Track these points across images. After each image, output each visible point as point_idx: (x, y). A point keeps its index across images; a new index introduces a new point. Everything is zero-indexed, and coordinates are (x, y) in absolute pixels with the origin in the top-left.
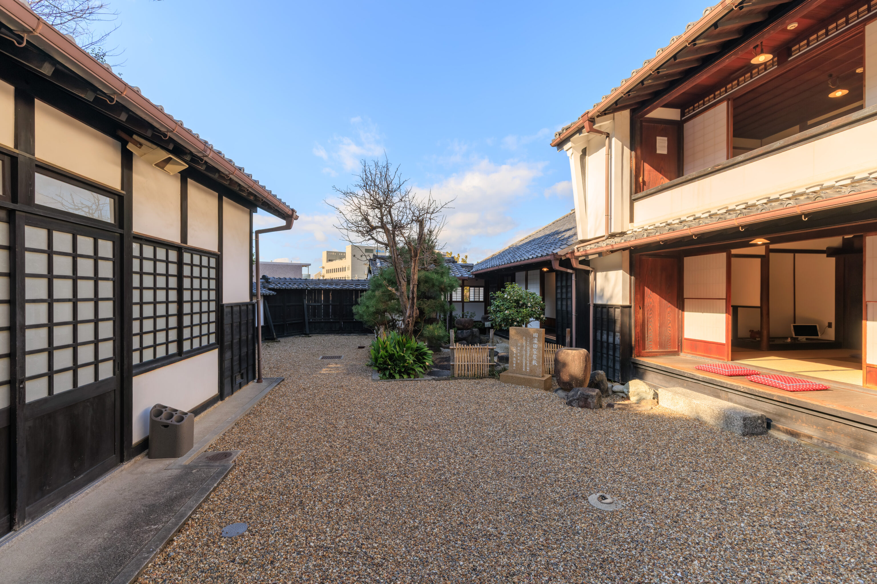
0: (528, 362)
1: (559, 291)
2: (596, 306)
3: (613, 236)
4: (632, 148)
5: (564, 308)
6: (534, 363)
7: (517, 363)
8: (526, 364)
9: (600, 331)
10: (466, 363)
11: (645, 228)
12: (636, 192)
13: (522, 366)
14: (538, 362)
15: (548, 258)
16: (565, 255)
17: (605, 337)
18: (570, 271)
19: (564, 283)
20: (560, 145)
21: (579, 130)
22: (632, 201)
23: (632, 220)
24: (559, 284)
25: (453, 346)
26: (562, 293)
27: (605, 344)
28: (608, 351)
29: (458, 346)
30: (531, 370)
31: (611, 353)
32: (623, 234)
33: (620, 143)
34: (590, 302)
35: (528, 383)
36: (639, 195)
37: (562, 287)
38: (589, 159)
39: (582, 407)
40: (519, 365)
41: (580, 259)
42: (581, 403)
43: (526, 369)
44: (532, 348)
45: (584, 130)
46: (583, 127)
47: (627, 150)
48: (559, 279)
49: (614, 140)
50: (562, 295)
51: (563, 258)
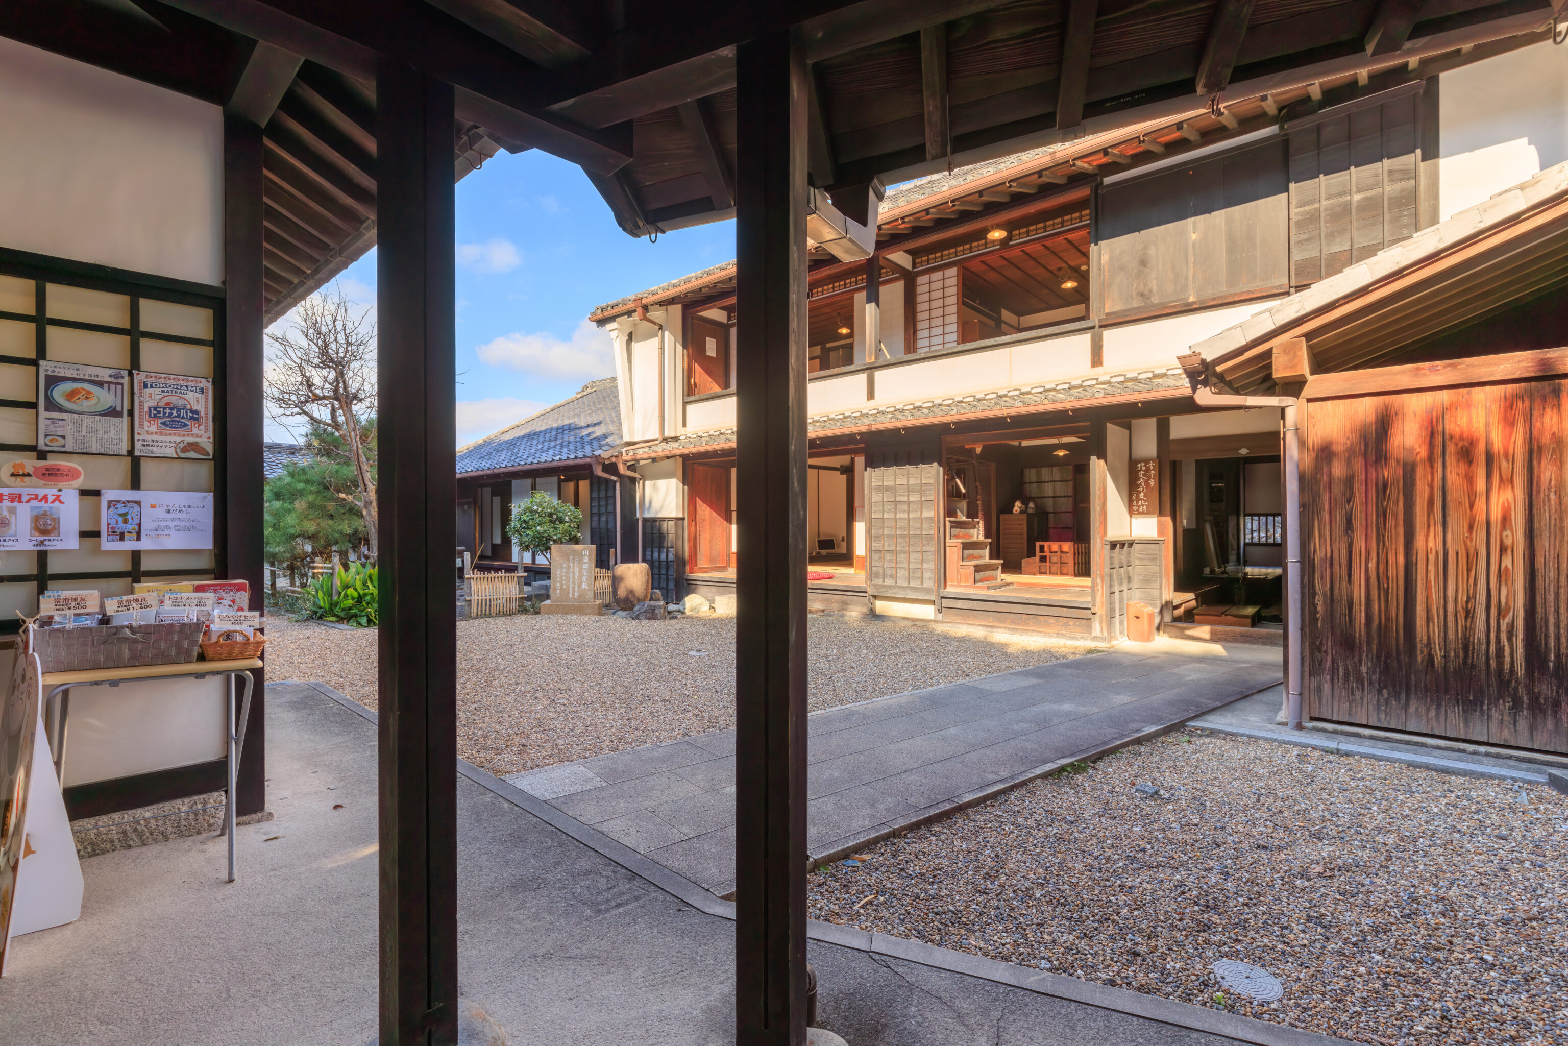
0: (576, 586)
1: (595, 504)
2: (645, 520)
3: (666, 440)
4: (684, 346)
5: (603, 525)
6: (584, 586)
7: (561, 589)
8: (574, 589)
9: (650, 549)
10: (488, 598)
11: (700, 434)
12: (688, 395)
13: (568, 592)
14: (589, 585)
15: (588, 461)
16: (609, 459)
17: (656, 555)
18: (614, 478)
19: (603, 494)
20: (602, 322)
21: (629, 313)
22: (685, 404)
23: (684, 425)
24: (595, 495)
25: (469, 574)
26: (599, 506)
27: (657, 564)
28: (660, 571)
29: (478, 575)
30: (580, 596)
31: (663, 572)
32: (676, 439)
33: (673, 339)
34: (638, 516)
35: (578, 609)
36: (692, 398)
37: (599, 498)
38: (635, 346)
39: (649, 619)
40: (565, 591)
41: (628, 464)
42: (649, 616)
43: (574, 595)
44: (581, 569)
45: (634, 314)
46: (635, 311)
47: (679, 348)
48: (595, 488)
49: (666, 333)
50: (599, 510)
51: (607, 462)
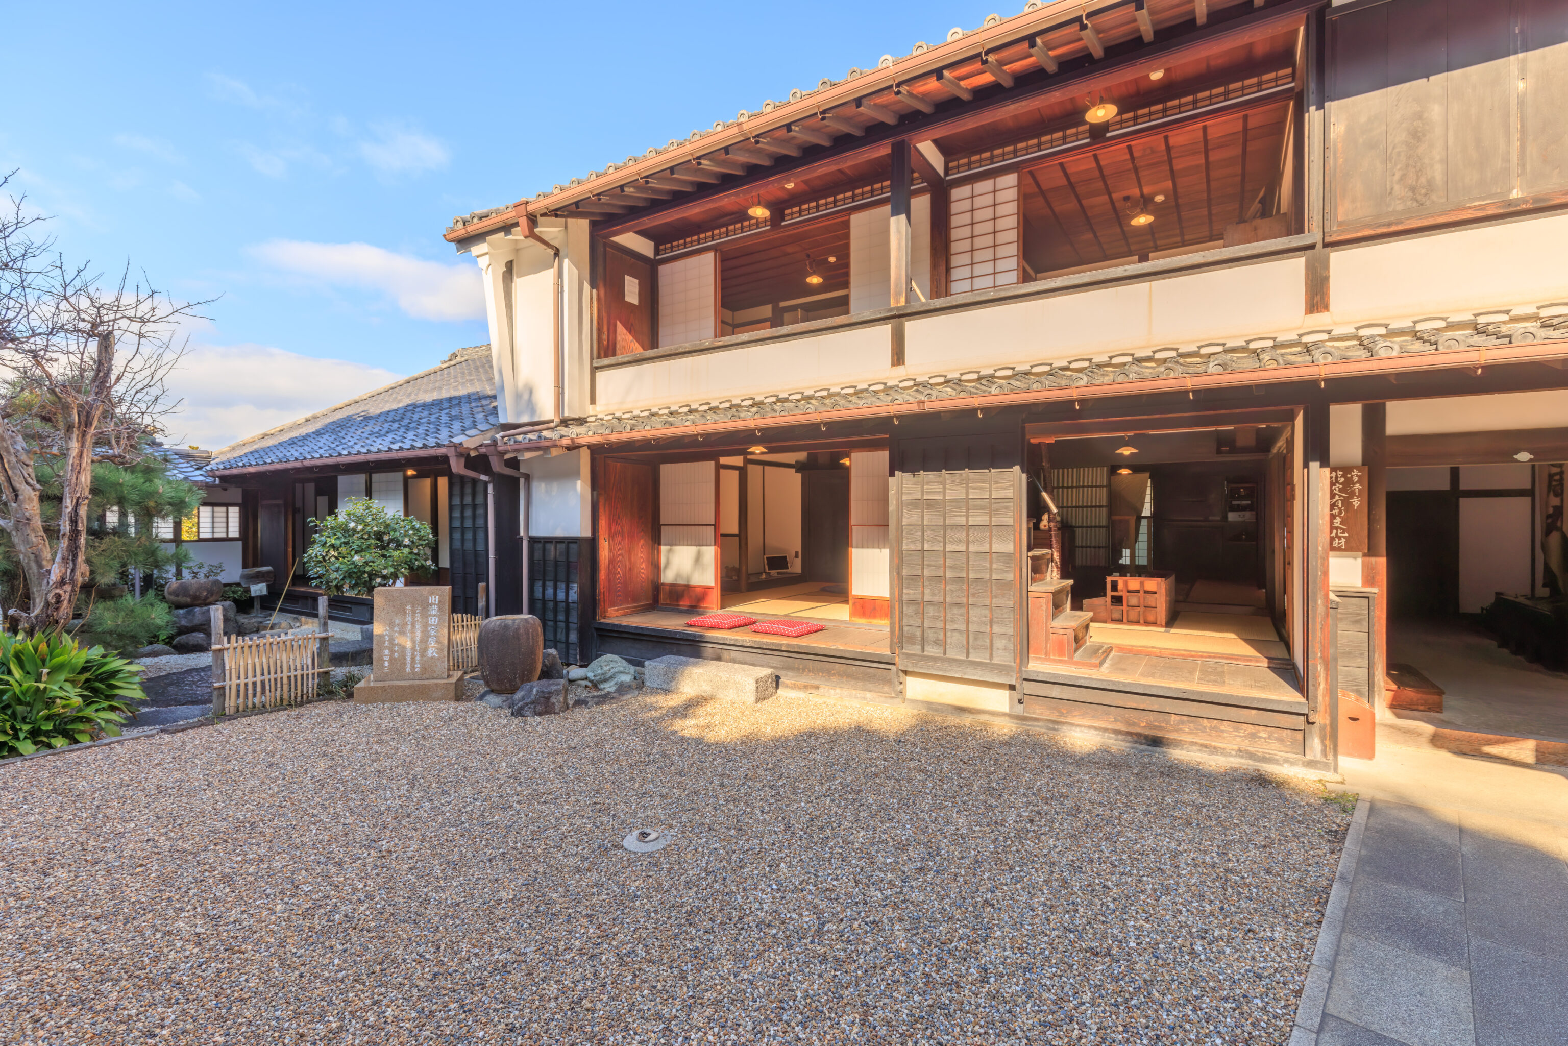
0: (417, 654)
1: (457, 514)
2: (533, 541)
4: (593, 285)
5: (469, 545)
6: (432, 652)
8: (413, 658)
9: (540, 583)
10: (258, 679)
11: (618, 414)
12: (599, 357)
13: (404, 664)
14: (440, 650)
15: (442, 451)
16: (476, 449)
17: (550, 592)
18: (484, 478)
19: (468, 500)
21: (507, 228)
22: (594, 370)
23: (593, 401)
24: (457, 501)
25: (220, 642)
26: (463, 518)
27: (551, 605)
28: (556, 616)
29: (236, 641)
30: (424, 669)
31: (561, 617)
32: (581, 421)
34: (522, 533)
35: (420, 694)
36: (606, 361)
37: (463, 507)
38: (519, 283)
39: (540, 714)
42: (539, 708)
44: (425, 626)
47: (587, 286)
48: (457, 490)
49: (566, 262)
